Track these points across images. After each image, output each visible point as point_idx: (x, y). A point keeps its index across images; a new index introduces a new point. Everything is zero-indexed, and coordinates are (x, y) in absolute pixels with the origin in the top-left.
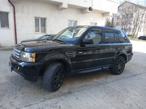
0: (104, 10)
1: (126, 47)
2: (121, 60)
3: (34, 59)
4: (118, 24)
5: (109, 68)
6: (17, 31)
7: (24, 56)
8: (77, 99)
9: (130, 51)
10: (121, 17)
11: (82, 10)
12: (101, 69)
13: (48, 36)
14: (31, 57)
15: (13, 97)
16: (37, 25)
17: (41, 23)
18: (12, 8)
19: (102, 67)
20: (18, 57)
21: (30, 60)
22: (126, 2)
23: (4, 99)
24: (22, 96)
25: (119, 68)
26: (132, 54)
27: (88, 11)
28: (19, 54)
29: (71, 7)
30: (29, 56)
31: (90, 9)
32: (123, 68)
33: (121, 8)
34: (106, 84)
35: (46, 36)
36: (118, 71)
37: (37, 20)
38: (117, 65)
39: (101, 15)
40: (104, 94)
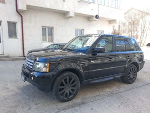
0: (111, 17)
1: (137, 55)
2: (132, 69)
3: (48, 69)
4: (124, 31)
5: (121, 77)
6: (24, 41)
7: (38, 66)
8: (92, 109)
9: (141, 59)
10: (127, 24)
11: (89, 18)
12: (113, 78)
13: (55, 46)
14: (45, 66)
15: (28, 108)
16: (44, 34)
17: (48, 32)
18: (20, 18)
19: (114, 76)
20: (31, 67)
21: (44, 70)
22: (132, 8)
23: (18, 110)
24: (36, 106)
25: (131, 77)
26: (144, 62)
27: (95, 19)
28: (32, 64)
29: (78, 15)
30: (42, 66)
31: (97, 17)
32: (135, 77)
33: (126, 15)
34: (120, 94)
35: (54, 45)
36: (130, 79)
37: (44, 29)
38: (129, 73)
39: (107, 23)
40: (119, 104)
